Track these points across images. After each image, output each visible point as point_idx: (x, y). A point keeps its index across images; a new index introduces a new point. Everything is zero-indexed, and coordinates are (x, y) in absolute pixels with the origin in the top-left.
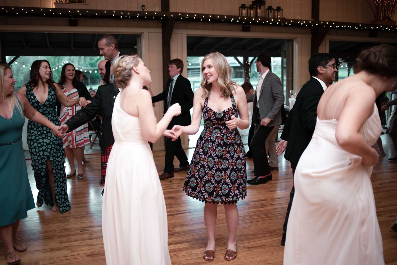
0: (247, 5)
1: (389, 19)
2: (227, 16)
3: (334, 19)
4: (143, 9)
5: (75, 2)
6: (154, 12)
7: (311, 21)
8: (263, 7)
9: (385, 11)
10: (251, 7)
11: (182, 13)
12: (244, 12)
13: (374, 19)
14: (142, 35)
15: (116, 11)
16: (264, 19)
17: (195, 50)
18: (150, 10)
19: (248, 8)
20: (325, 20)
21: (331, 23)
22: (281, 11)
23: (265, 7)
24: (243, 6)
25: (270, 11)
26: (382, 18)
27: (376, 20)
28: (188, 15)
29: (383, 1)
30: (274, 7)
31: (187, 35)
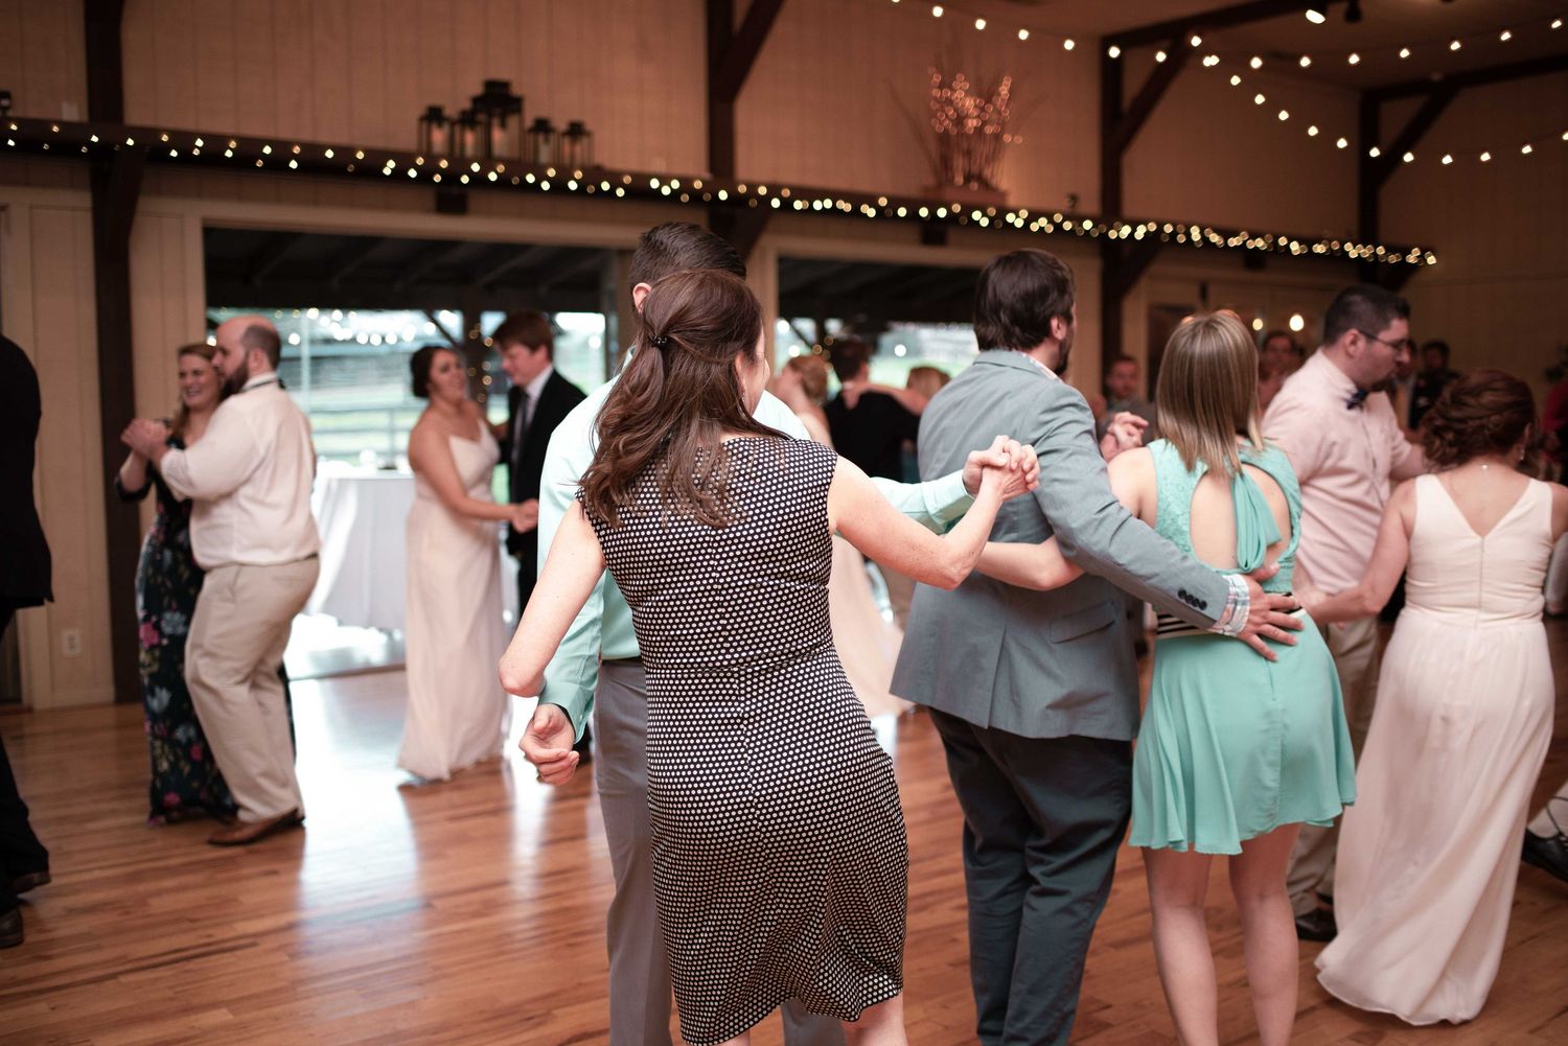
0: (451, 111)
1: (985, 184)
2: (368, 152)
3: (791, 176)
6: (48, 124)
7: (704, 182)
8: (513, 121)
9: (968, 154)
10: (467, 120)
11: (170, 133)
12: (439, 137)
13: (930, 181)
16: (517, 166)
17: (258, 282)
18: (34, 113)
20: (755, 178)
21: (774, 190)
22: (585, 140)
23: (521, 122)
24: (434, 115)
25: (541, 138)
26: (959, 180)
27: (940, 186)
28: (199, 143)
29: (960, 120)
30: (560, 124)
31: (204, 220)
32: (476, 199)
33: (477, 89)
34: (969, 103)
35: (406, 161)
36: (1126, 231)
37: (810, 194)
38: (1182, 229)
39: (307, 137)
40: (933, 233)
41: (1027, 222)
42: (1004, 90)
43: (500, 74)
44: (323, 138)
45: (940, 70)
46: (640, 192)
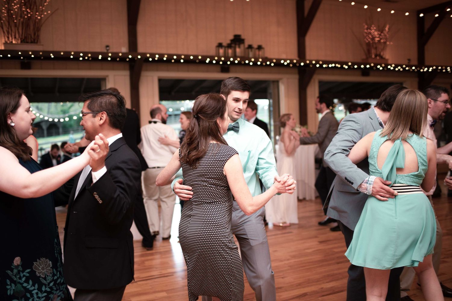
0: (225, 44)
1: (381, 57)
2: (202, 56)
3: (322, 57)
4: (108, 50)
5: (27, 42)
6: (118, 53)
7: (297, 60)
8: (242, 46)
9: (376, 48)
10: (229, 46)
11: (150, 54)
12: (221, 51)
13: (364, 57)
14: (107, 79)
15: (75, 52)
16: (243, 58)
17: (173, 93)
18: (115, 51)
19: (225, 47)
20: (312, 58)
21: (317, 62)
22: (262, 50)
23: (244, 46)
24: (220, 45)
25: (250, 50)
26: (373, 56)
27: (367, 58)
28: (157, 56)
29: (373, 39)
30: (255, 46)
31: (159, 77)
32: (232, 68)
33: (231, 37)
34: (376, 33)
35: (212, 58)
36: (426, 69)
37: (328, 63)
38: (444, 68)
39: (186, 53)
40: (365, 72)
41: (395, 68)
42: (387, 29)
43: (238, 33)
44: (190, 53)
45: (367, 24)
46: (278, 64)
